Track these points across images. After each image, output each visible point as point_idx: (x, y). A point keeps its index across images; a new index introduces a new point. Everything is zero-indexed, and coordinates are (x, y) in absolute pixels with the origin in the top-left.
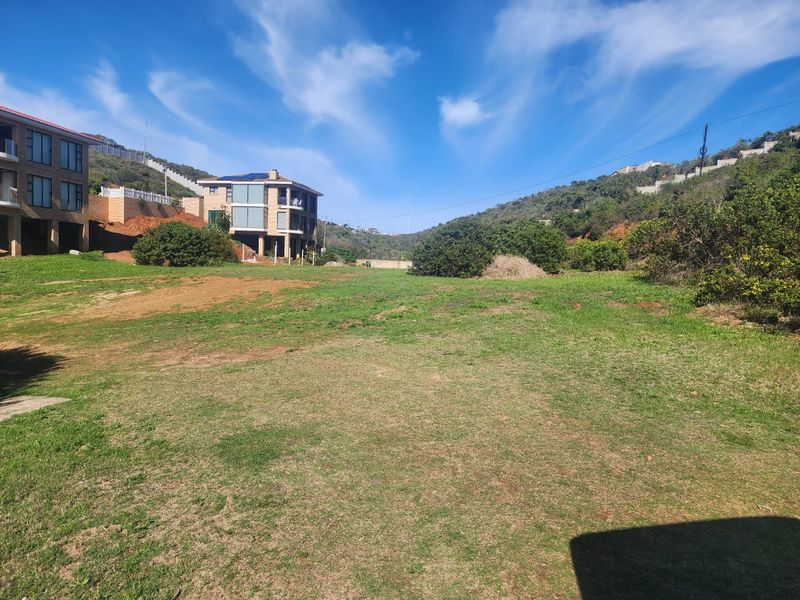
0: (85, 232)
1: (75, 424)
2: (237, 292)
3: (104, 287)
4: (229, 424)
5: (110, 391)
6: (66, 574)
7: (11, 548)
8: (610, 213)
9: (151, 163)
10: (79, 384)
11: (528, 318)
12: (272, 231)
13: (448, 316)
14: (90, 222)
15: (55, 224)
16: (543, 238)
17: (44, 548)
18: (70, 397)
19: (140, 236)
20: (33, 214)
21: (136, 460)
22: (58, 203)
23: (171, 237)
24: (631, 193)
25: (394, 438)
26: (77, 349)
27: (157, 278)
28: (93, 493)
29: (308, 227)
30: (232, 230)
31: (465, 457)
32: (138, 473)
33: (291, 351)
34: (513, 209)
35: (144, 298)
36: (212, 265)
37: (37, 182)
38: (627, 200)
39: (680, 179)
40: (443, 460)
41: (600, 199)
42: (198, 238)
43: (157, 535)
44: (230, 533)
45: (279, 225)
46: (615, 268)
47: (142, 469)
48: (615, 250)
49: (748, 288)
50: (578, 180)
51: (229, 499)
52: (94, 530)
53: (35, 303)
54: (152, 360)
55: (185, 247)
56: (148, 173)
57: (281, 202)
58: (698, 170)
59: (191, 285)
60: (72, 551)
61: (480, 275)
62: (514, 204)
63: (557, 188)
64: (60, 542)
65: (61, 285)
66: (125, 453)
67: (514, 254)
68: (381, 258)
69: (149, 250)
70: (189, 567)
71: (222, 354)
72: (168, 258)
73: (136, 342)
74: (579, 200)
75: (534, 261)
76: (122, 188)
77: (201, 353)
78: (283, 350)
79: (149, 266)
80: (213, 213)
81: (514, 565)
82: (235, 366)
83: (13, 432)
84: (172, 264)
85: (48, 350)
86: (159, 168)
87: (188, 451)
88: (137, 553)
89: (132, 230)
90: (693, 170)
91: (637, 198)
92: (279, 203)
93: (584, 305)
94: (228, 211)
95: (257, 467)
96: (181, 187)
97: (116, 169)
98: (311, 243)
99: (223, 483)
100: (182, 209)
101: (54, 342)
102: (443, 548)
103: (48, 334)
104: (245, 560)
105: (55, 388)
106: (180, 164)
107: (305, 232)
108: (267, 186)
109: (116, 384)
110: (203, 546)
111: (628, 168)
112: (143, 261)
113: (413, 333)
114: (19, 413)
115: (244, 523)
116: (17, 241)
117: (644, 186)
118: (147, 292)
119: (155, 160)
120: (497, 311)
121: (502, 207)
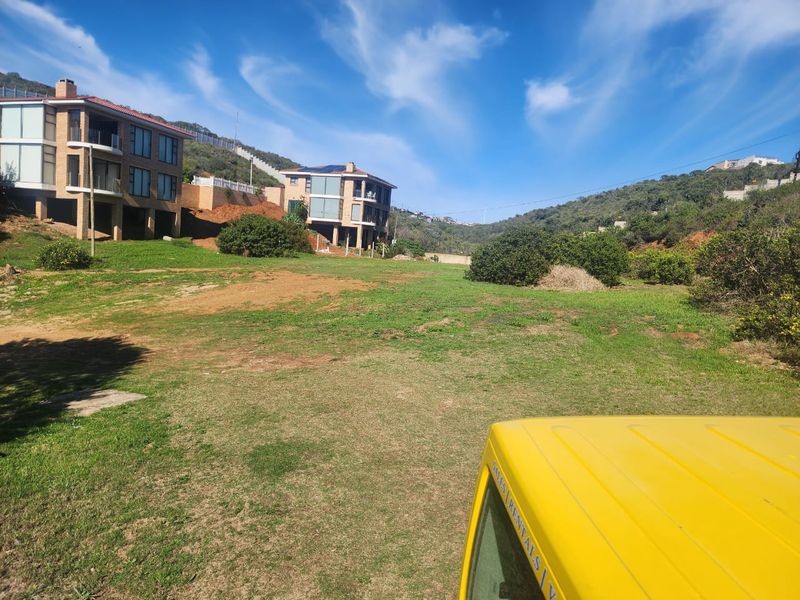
0: (177, 219)
1: (147, 420)
2: (301, 292)
3: (189, 279)
4: (264, 434)
5: (178, 390)
6: (122, 554)
7: (88, 529)
8: (689, 220)
9: (240, 152)
10: (156, 381)
11: (560, 342)
12: (347, 223)
13: (485, 332)
14: (182, 208)
15: (152, 212)
16: (603, 251)
17: (110, 531)
18: (146, 394)
19: (225, 225)
20: (133, 203)
21: (186, 461)
22: (155, 193)
23: (252, 228)
24: (716, 198)
25: (392, 461)
26: (160, 342)
27: (235, 271)
28: (149, 488)
29: (381, 218)
30: (310, 220)
31: (443, 485)
32: (186, 473)
33: (335, 360)
34: (595, 203)
35: (221, 292)
36: (287, 256)
37: (138, 173)
38: (710, 205)
39: (772, 184)
40: (425, 486)
41: (681, 203)
42: (275, 230)
43: (189, 529)
44: (240, 533)
45: (353, 217)
46: (681, 282)
47: (189, 471)
48: (681, 264)
49: (788, 327)
50: (669, 174)
51: (247, 505)
52: (146, 520)
53: (130, 292)
54: (218, 359)
55: (264, 238)
56: (237, 161)
57: (356, 194)
58: (792, 175)
59: (263, 281)
60: (129, 536)
61: (536, 284)
62: (597, 197)
63: (646, 182)
64: (121, 527)
65: (153, 274)
66: (179, 454)
67: (572, 265)
68: (450, 253)
69: (231, 241)
70: (206, 558)
71: (276, 359)
72: (247, 248)
73: (207, 339)
74: (660, 202)
75: (592, 273)
76: (212, 178)
77: (259, 356)
78: (329, 357)
79: (230, 256)
80: (292, 203)
81: (439, 586)
82: (284, 372)
83: (100, 426)
84: (252, 255)
85: (135, 340)
86: (247, 156)
87: (225, 456)
88: (172, 543)
89: (218, 218)
90: (788, 176)
91: (721, 205)
92: (354, 195)
93: (621, 330)
94: (307, 201)
95: (275, 477)
96: (265, 175)
97: (208, 157)
98: (383, 235)
99: (246, 490)
100: (265, 198)
101: (141, 333)
102: (393, 566)
103: (138, 324)
104: (246, 557)
105: (137, 383)
106: (266, 151)
107: (377, 224)
108: (344, 179)
109: (184, 383)
110: (219, 542)
111: (726, 162)
112: (226, 251)
113: (447, 350)
114: (106, 406)
115: (252, 527)
116: (119, 227)
117: (733, 189)
118: (223, 286)
119: (245, 148)
120: (534, 331)
121: (584, 201)
